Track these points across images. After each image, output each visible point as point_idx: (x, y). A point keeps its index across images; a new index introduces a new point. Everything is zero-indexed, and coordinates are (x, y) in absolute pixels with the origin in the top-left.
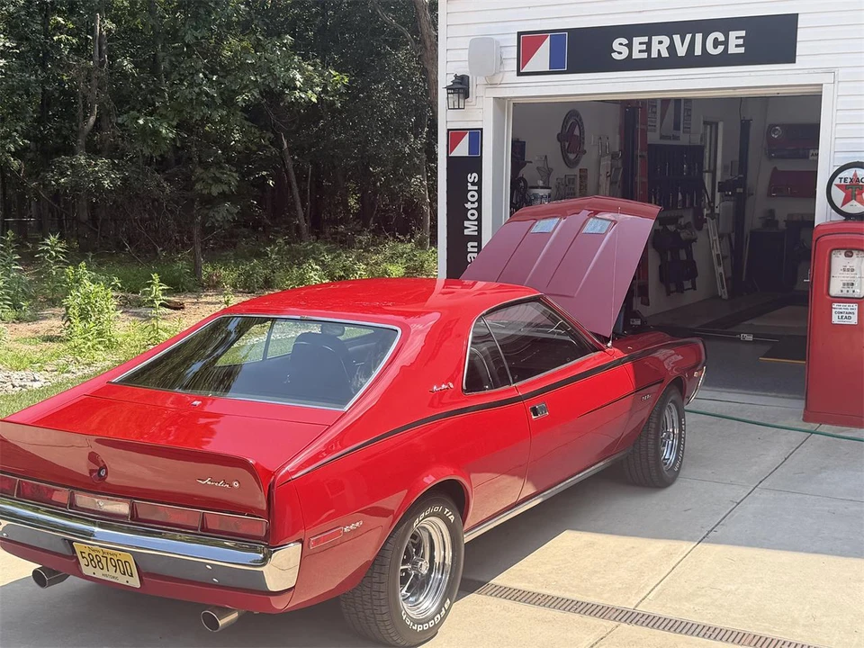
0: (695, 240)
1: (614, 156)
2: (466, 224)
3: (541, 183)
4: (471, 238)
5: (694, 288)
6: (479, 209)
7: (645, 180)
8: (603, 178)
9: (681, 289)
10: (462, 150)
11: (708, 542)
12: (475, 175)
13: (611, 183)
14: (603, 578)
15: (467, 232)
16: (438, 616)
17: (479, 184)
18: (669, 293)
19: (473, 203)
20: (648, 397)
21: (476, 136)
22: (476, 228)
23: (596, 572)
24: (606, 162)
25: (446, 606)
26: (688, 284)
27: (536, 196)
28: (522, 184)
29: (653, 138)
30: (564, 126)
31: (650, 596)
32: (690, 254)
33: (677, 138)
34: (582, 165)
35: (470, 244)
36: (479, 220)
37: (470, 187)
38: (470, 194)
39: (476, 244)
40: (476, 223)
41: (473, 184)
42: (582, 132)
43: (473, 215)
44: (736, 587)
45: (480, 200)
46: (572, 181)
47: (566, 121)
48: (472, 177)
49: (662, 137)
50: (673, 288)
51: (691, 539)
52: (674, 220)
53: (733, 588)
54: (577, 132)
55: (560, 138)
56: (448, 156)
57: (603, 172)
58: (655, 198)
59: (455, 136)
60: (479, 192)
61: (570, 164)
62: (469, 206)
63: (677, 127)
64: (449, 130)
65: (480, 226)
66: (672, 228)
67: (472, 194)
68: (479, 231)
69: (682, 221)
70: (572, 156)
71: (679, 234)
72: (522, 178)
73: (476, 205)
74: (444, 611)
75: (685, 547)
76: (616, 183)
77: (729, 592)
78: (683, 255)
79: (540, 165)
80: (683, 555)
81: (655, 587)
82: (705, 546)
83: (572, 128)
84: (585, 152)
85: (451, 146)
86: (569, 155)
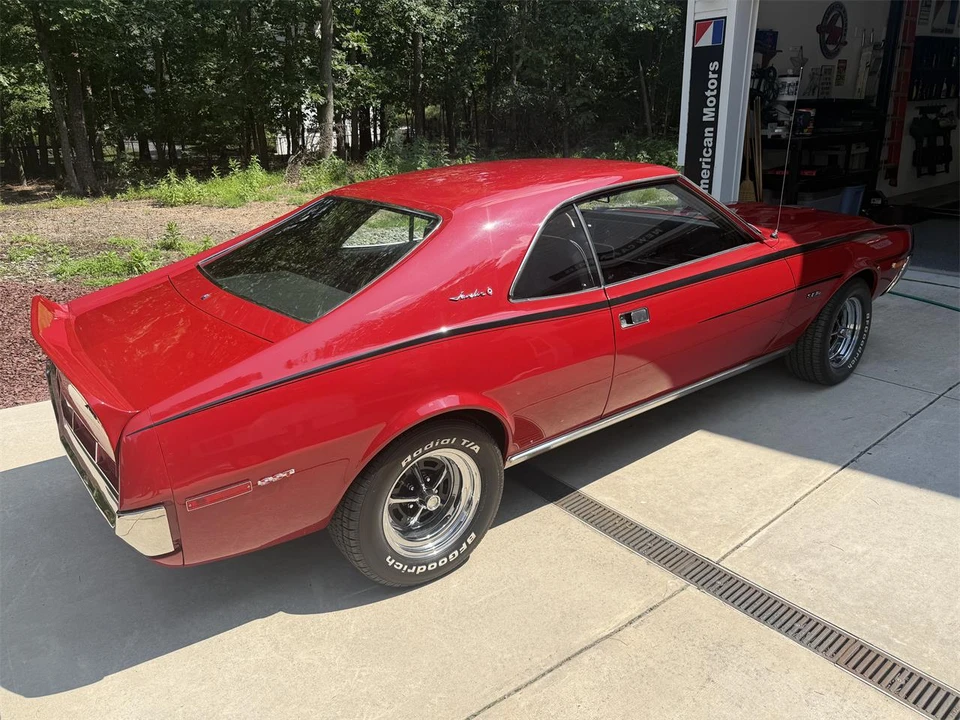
0: (954, 127)
1: (876, 47)
2: (705, 110)
3: (790, 72)
4: (710, 124)
5: (947, 171)
6: (717, 97)
7: (909, 70)
8: (863, 68)
9: (933, 172)
10: (706, 40)
11: (855, 468)
12: (716, 63)
13: (870, 74)
14: (705, 505)
15: (705, 119)
16: (456, 553)
17: (719, 72)
18: (919, 175)
19: (712, 90)
20: (818, 294)
21: (720, 24)
22: (713, 114)
23: (701, 494)
24: (868, 53)
25: (469, 541)
26: (941, 168)
27: (784, 85)
28: (772, 74)
29: (923, 30)
30: (825, 18)
31: (749, 543)
32: (947, 140)
33: (951, 31)
34: (841, 56)
35: (707, 130)
36: (717, 106)
37: (711, 75)
38: (710, 82)
39: (712, 129)
40: (714, 109)
41: (714, 72)
42: (845, 24)
43: (711, 102)
44: (865, 549)
45: (718, 88)
46: (829, 71)
47: (828, 13)
48: (714, 66)
49: (933, 30)
50: (925, 170)
51: (835, 462)
52: (936, 110)
53: (860, 549)
54: (839, 24)
55: (819, 29)
56: (693, 47)
57: (863, 63)
58: (917, 88)
59: (701, 27)
60: (719, 80)
61: (828, 54)
62: (708, 93)
63: (951, 21)
64: (696, 21)
65: (717, 112)
66: (932, 116)
67: (712, 84)
68: (716, 117)
69: (945, 111)
70: (831, 48)
71: (938, 122)
72: (772, 68)
73: (715, 93)
74: (464, 546)
75: (823, 472)
76: (875, 72)
77: (851, 556)
78: (940, 141)
79: (795, 55)
80: (816, 484)
81: (759, 531)
82: (849, 474)
83: (834, 20)
84: (846, 43)
85: (697, 37)
86: (828, 46)
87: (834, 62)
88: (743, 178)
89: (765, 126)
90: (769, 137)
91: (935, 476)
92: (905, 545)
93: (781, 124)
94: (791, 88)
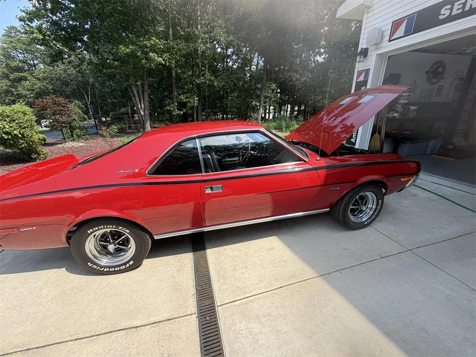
1: (461, 79)
8: (452, 89)
10: (361, 78)
13: (456, 91)
16: (124, 267)
20: (338, 189)
21: (367, 72)
24: (457, 82)
25: (130, 264)
30: (432, 67)
42: (443, 70)
46: (432, 90)
47: (434, 65)
48: (363, 88)
54: (440, 70)
55: (427, 72)
56: (356, 82)
57: (453, 86)
59: (360, 73)
61: (431, 83)
70: (434, 80)
76: (459, 91)
77: (277, 331)
80: (299, 280)
81: (251, 296)
82: (319, 280)
83: (438, 67)
84: (444, 78)
85: (358, 77)
86: (432, 80)
87: (436, 86)
88: (373, 133)
89: (388, 113)
90: (390, 117)
91: (366, 299)
92: (311, 337)
93: (397, 112)
94: (405, 97)
